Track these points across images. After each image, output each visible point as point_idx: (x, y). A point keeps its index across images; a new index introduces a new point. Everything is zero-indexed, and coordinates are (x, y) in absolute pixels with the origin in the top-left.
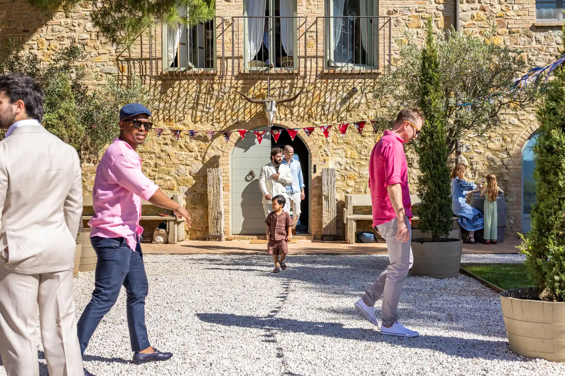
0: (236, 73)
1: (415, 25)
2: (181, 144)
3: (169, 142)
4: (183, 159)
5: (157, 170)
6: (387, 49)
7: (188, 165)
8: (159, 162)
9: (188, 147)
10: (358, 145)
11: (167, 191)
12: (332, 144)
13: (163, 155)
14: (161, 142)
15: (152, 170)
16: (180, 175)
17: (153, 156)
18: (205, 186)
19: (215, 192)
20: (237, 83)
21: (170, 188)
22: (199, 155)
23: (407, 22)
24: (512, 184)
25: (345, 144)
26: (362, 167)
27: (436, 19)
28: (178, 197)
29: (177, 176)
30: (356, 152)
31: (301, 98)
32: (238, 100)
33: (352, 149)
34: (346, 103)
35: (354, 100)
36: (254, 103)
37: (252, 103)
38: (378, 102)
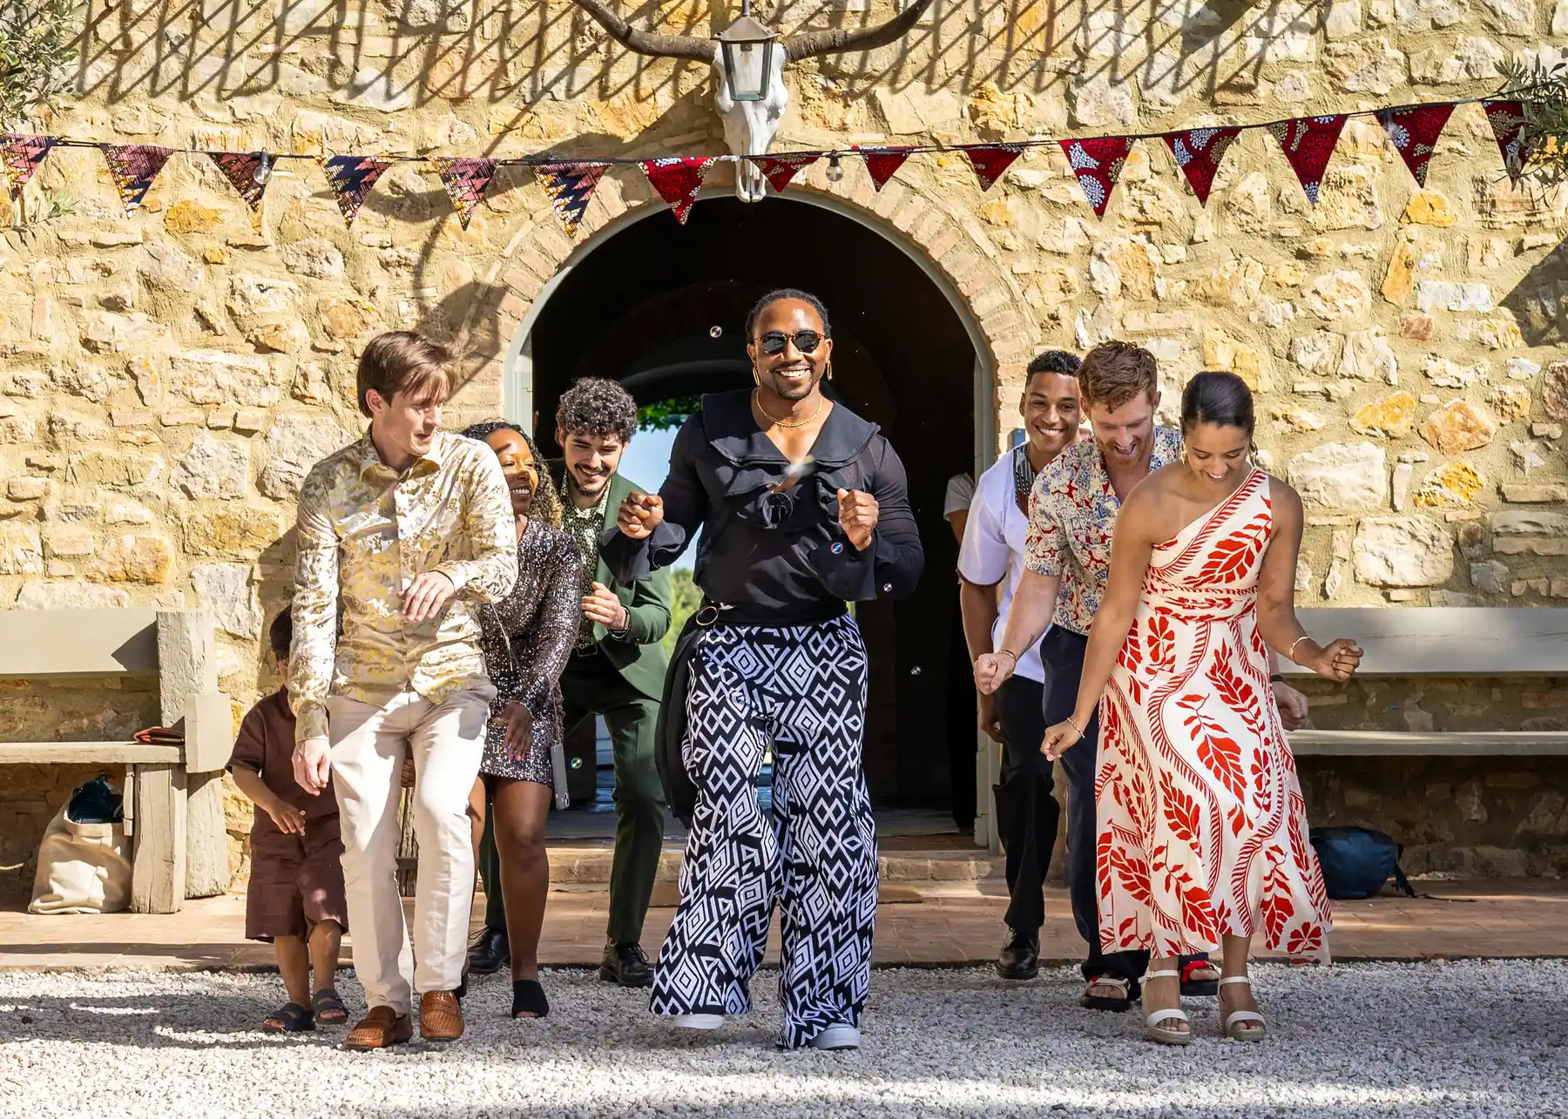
2: (208, 309)
3: (131, 291)
4: (217, 395)
5: (56, 460)
7: (249, 433)
8: (68, 410)
9: (248, 325)
10: (1278, 312)
11: (119, 589)
12: (1118, 306)
13: (94, 370)
14: (81, 294)
15: (28, 463)
16: (196, 489)
17: (35, 375)
21: (136, 571)
22: (316, 373)
25: (1196, 305)
26: (1303, 442)
28: (190, 623)
29: (178, 498)
30: (1265, 355)
31: (938, 22)
32: (557, 35)
33: (1238, 337)
34: (1201, 57)
35: (1254, 44)
36: (657, 54)
37: (647, 59)
38: (1393, 53)
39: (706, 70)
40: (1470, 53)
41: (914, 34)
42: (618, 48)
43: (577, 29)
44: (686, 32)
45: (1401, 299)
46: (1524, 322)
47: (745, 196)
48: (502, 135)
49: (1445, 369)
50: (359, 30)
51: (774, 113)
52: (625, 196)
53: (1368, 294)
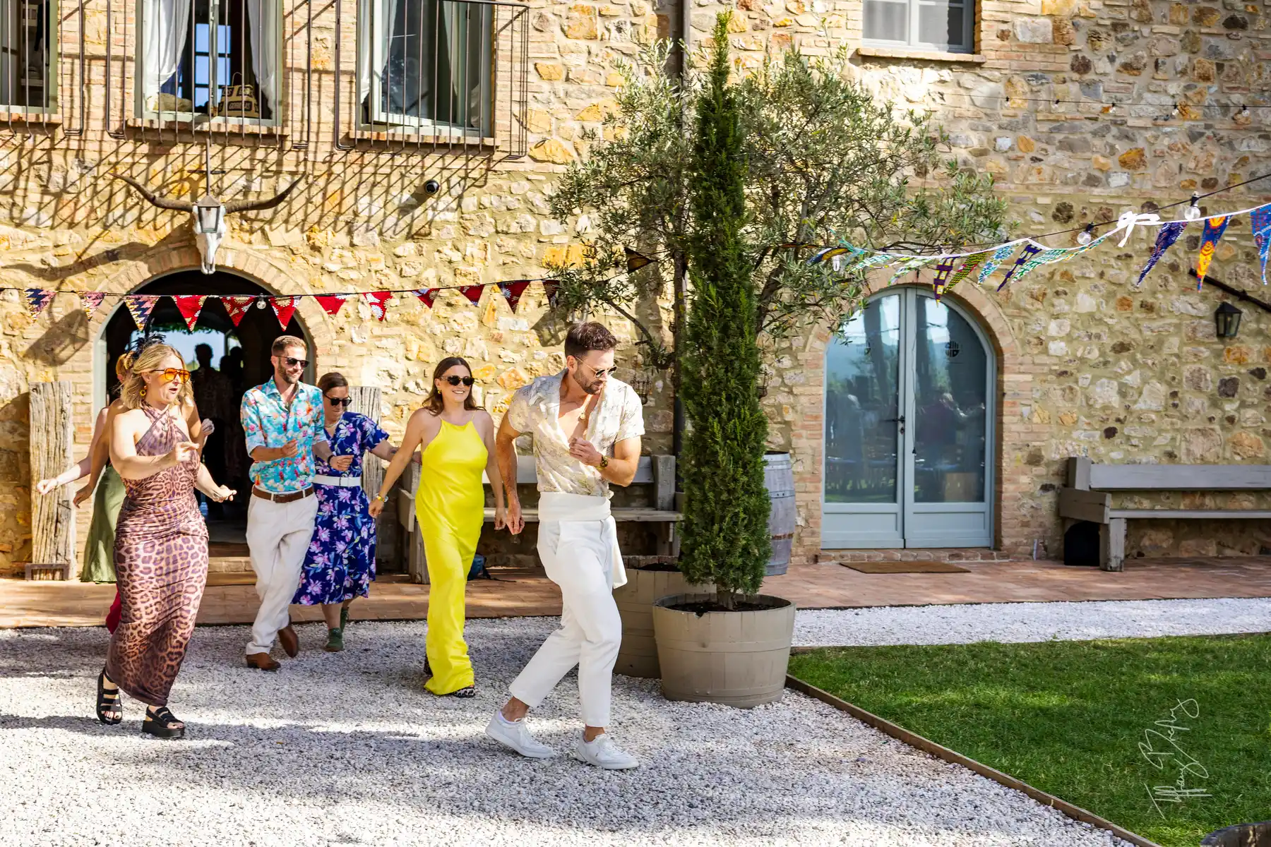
0: (115, 125)
1: (583, 31)
6: (516, 85)
10: (438, 328)
12: (369, 324)
18: (21, 430)
19: (52, 445)
20: (116, 152)
22: (5, 344)
23: (565, 22)
24: (804, 433)
25: (404, 325)
27: (635, 20)
30: (432, 346)
31: (292, 200)
32: (119, 197)
33: (421, 339)
34: (408, 219)
35: (430, 213)
36: (165, 208)
37: (160, 210)
38: (489, 219)
39: (188, 215)
40: (522, 221)
41: (282, 205)
42: (147, 204)
43: (129, 194)
44: (178, 198)
45: (491, 325)
46: (541, 336)
47: (205, 271)
48: (95, 240)
49: (508, 354)
50: (26, 189)
51: (219, 236)
52: (150, 270)
53: (477, 322)
